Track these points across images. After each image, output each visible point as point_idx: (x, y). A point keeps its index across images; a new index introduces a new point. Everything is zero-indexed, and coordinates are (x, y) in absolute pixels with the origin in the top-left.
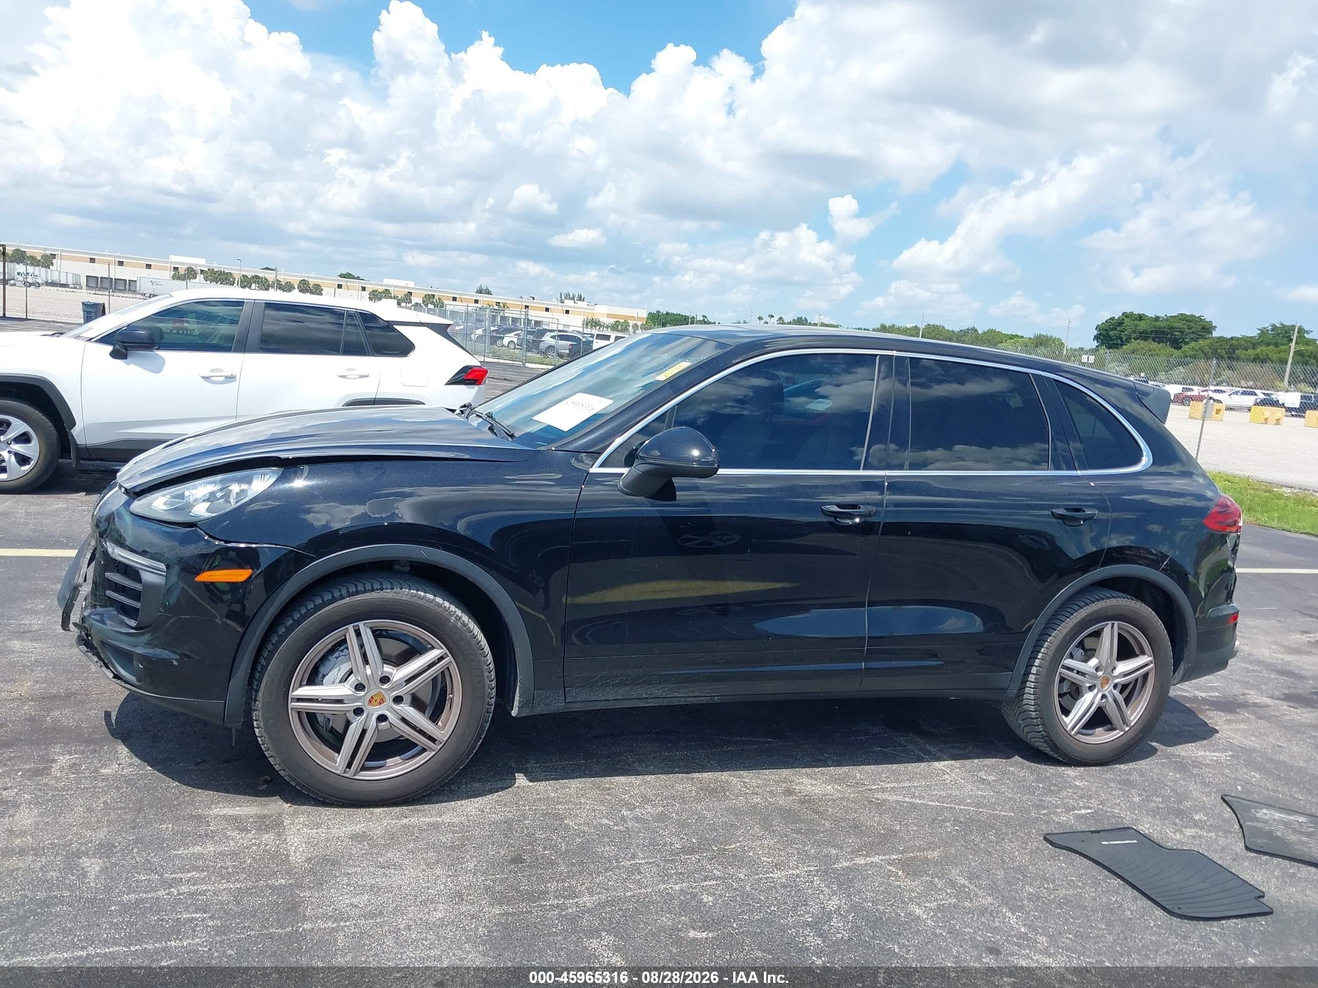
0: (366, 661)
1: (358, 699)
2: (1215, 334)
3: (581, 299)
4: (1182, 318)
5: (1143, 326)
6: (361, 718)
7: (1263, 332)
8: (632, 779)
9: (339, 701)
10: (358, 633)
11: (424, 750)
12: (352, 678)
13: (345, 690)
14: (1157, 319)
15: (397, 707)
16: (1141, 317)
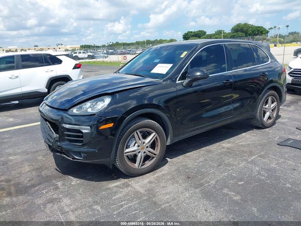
0: (140, 139)
1: (139, 149)
2: (207, 34)
3: (62, 45)
4: (199, 31)
5: (192, 34)
6: (140, 154)
7: (216, 32)
8: (190, 153)
9: (135, 151)
10: (137, 133)
11: (153, 158)
12: (136, 144)
13: (135, 148)
14: (195, 32)
15: (148, 149)
16: (191, 32)
